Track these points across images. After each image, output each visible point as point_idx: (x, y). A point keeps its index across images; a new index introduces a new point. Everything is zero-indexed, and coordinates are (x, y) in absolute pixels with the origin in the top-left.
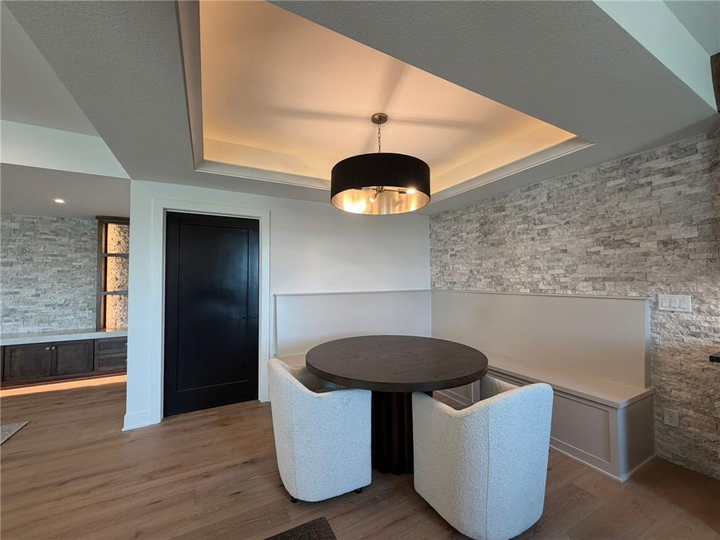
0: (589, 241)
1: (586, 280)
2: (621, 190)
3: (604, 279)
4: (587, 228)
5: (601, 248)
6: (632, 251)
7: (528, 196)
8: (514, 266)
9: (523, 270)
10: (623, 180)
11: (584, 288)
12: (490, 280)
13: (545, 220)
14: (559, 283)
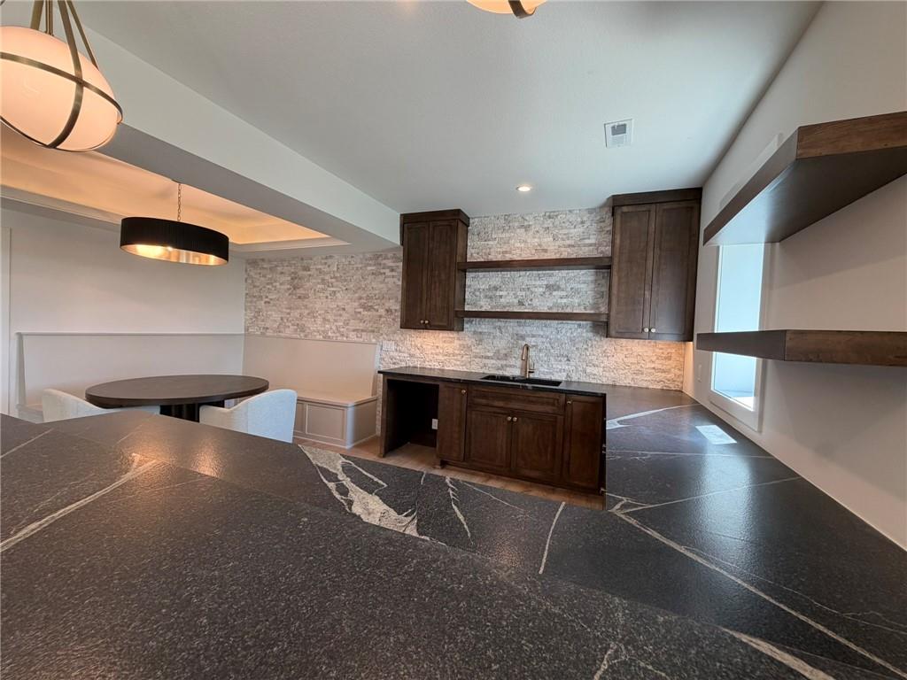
0: (356, 304)
1: (354, 331)
2: (373, 274)
3: (362, 331)
4: (357, 295)
5: (361, 310)
6: (375, 313)
7: (326, 263)
8: (314, 317)
9: (319, 321)
10: (373, 268)
11: (353, 336)
12: (296, 327)
13: (335, 284)
14: (339, 332)
